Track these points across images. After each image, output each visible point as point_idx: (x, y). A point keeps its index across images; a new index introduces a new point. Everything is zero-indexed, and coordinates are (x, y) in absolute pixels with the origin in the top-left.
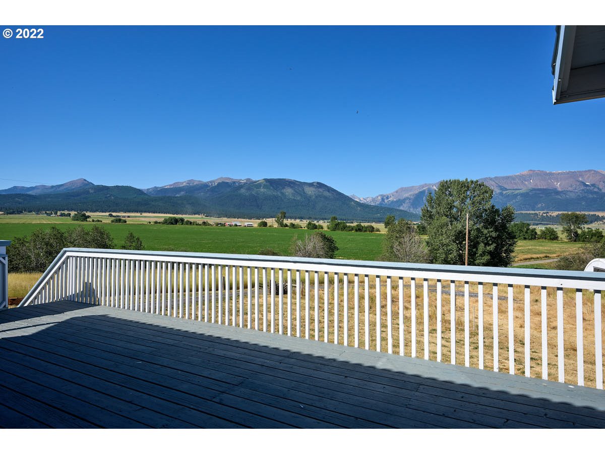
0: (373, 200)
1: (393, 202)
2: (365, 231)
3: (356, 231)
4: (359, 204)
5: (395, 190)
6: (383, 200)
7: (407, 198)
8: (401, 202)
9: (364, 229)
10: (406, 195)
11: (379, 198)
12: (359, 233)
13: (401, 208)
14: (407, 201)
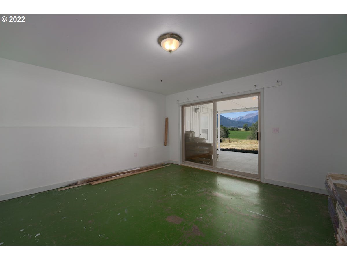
0: (237, 119)
1: (245, 119)
2: (235, 130)
3: (231, 130)
4: (230, 120)
5: (246, 115)
6: (241, 118)
7: (251, 118)
8: (248, 119)
9: (234, 130)
10: (251, 117)
11: (239, 118)
12: (232, 131)
13: (249, 122)
14: (251, 119)
